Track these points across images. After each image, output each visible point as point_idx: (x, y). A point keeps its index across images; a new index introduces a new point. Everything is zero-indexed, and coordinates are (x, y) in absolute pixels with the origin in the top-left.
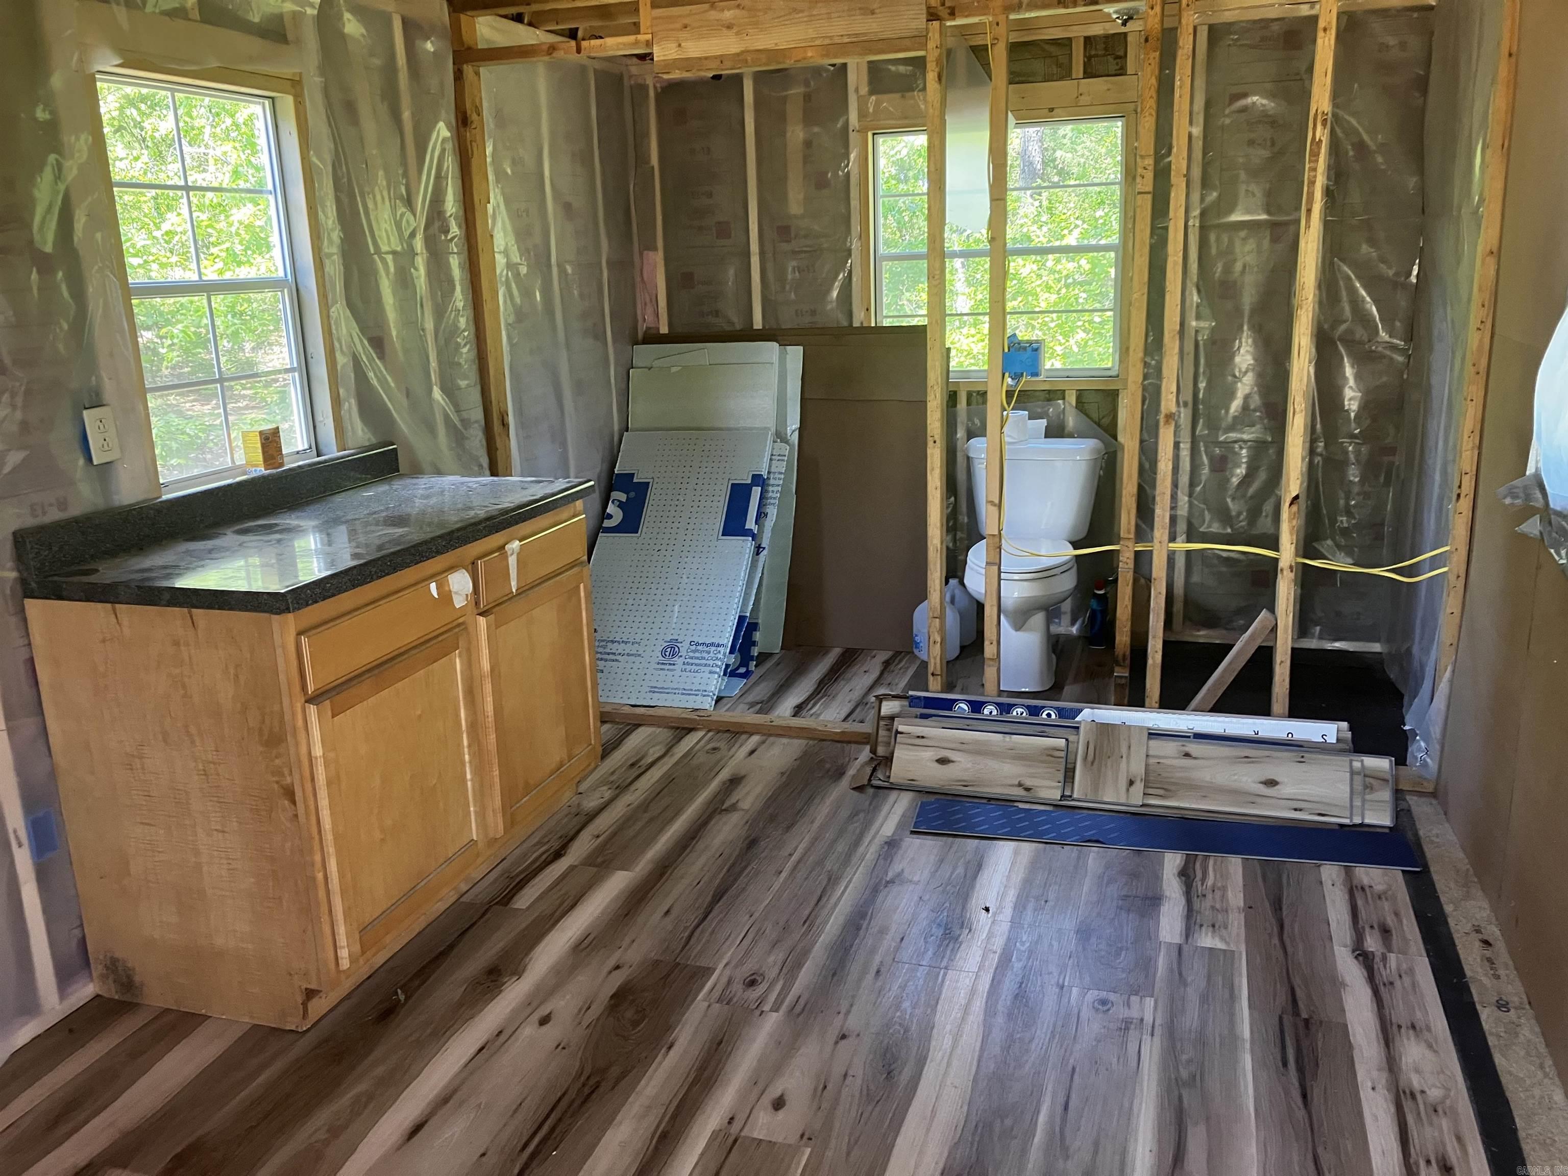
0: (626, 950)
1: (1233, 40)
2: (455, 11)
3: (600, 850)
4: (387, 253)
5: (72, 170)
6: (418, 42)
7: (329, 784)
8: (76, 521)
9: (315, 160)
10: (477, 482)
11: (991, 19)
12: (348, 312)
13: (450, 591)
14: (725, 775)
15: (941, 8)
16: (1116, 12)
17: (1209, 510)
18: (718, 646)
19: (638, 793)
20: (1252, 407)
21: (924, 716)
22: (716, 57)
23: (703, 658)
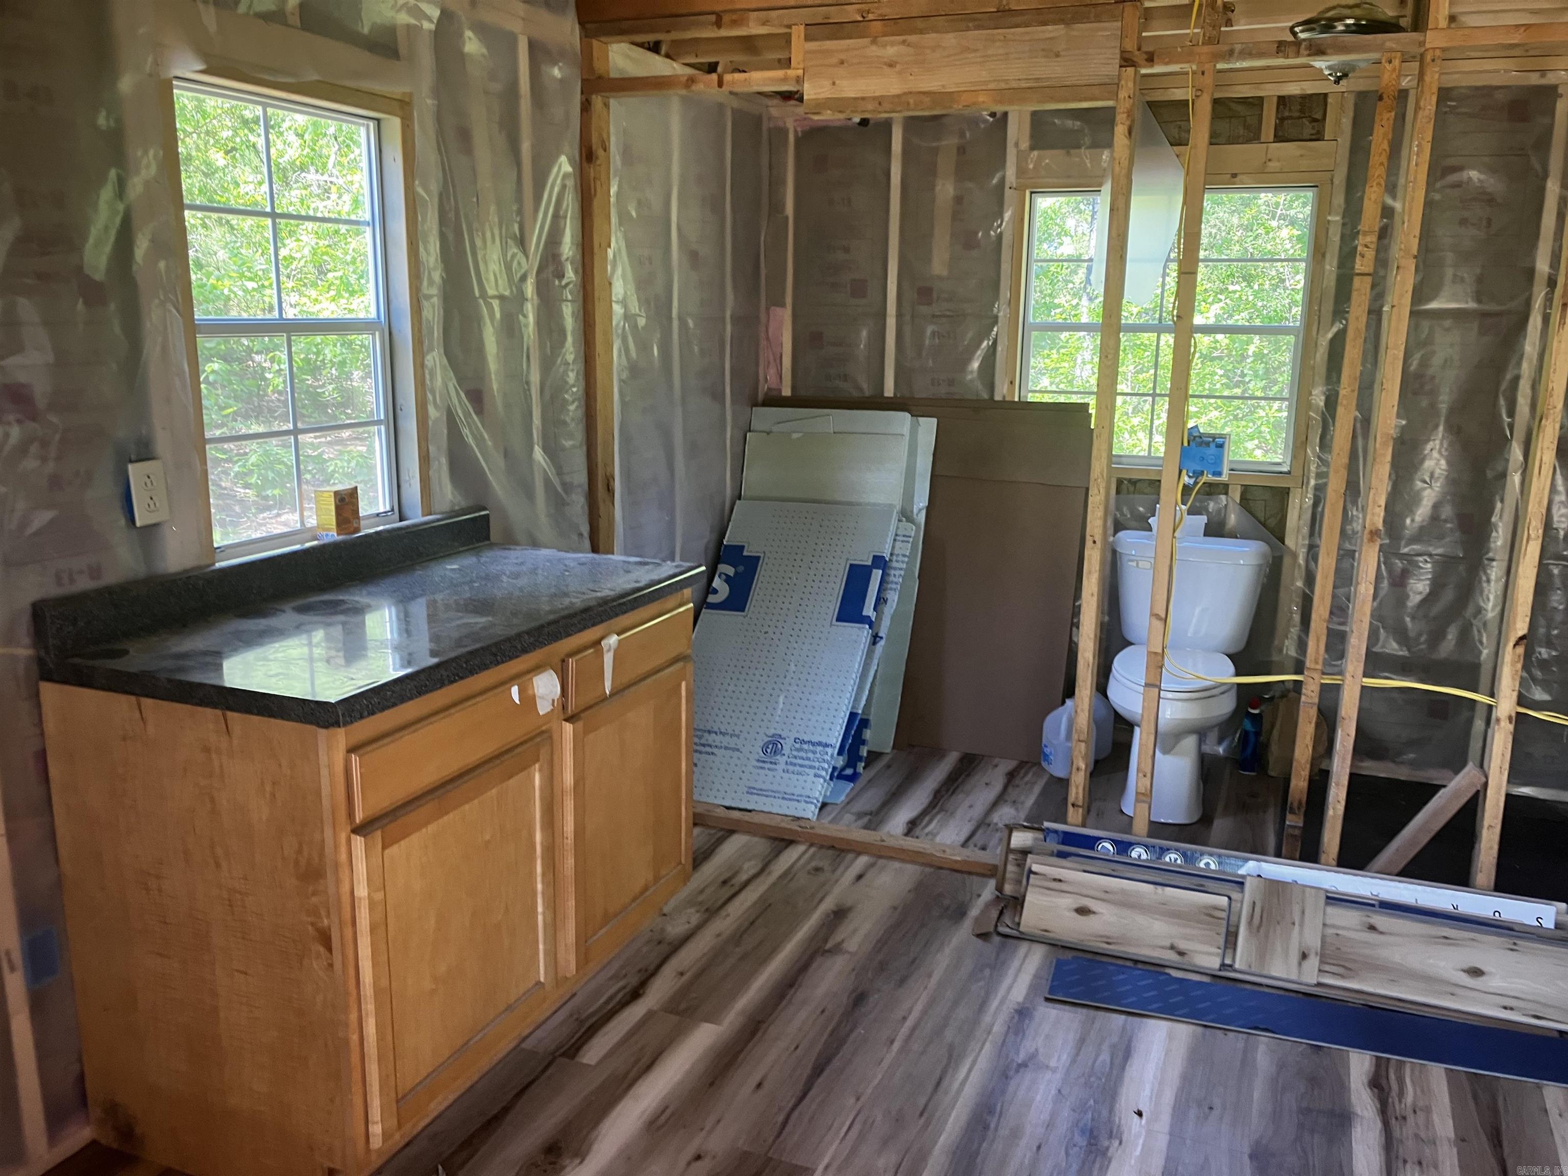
0: (710, 1132)
1: (1450, 106)
2: (586, 37)
3: (683, 993)
4: (494, 297)
5: (136, 186)
6: (544, 67)
7: (373, 929)
8: (109, 591)
9: (420, 190)
10: (574, 559)
11: (1194, 67)
12: (445, 361)
13: (534, 696)
14: (828, 905)
15: (1137, 53)
16: (1329, 68)
17: (1383, 627)
18: (826, 745)
19: (729, 920)
20: (1443, 517)
21: (1062, 855)
22: (874, 98)
23: (808, 759)
